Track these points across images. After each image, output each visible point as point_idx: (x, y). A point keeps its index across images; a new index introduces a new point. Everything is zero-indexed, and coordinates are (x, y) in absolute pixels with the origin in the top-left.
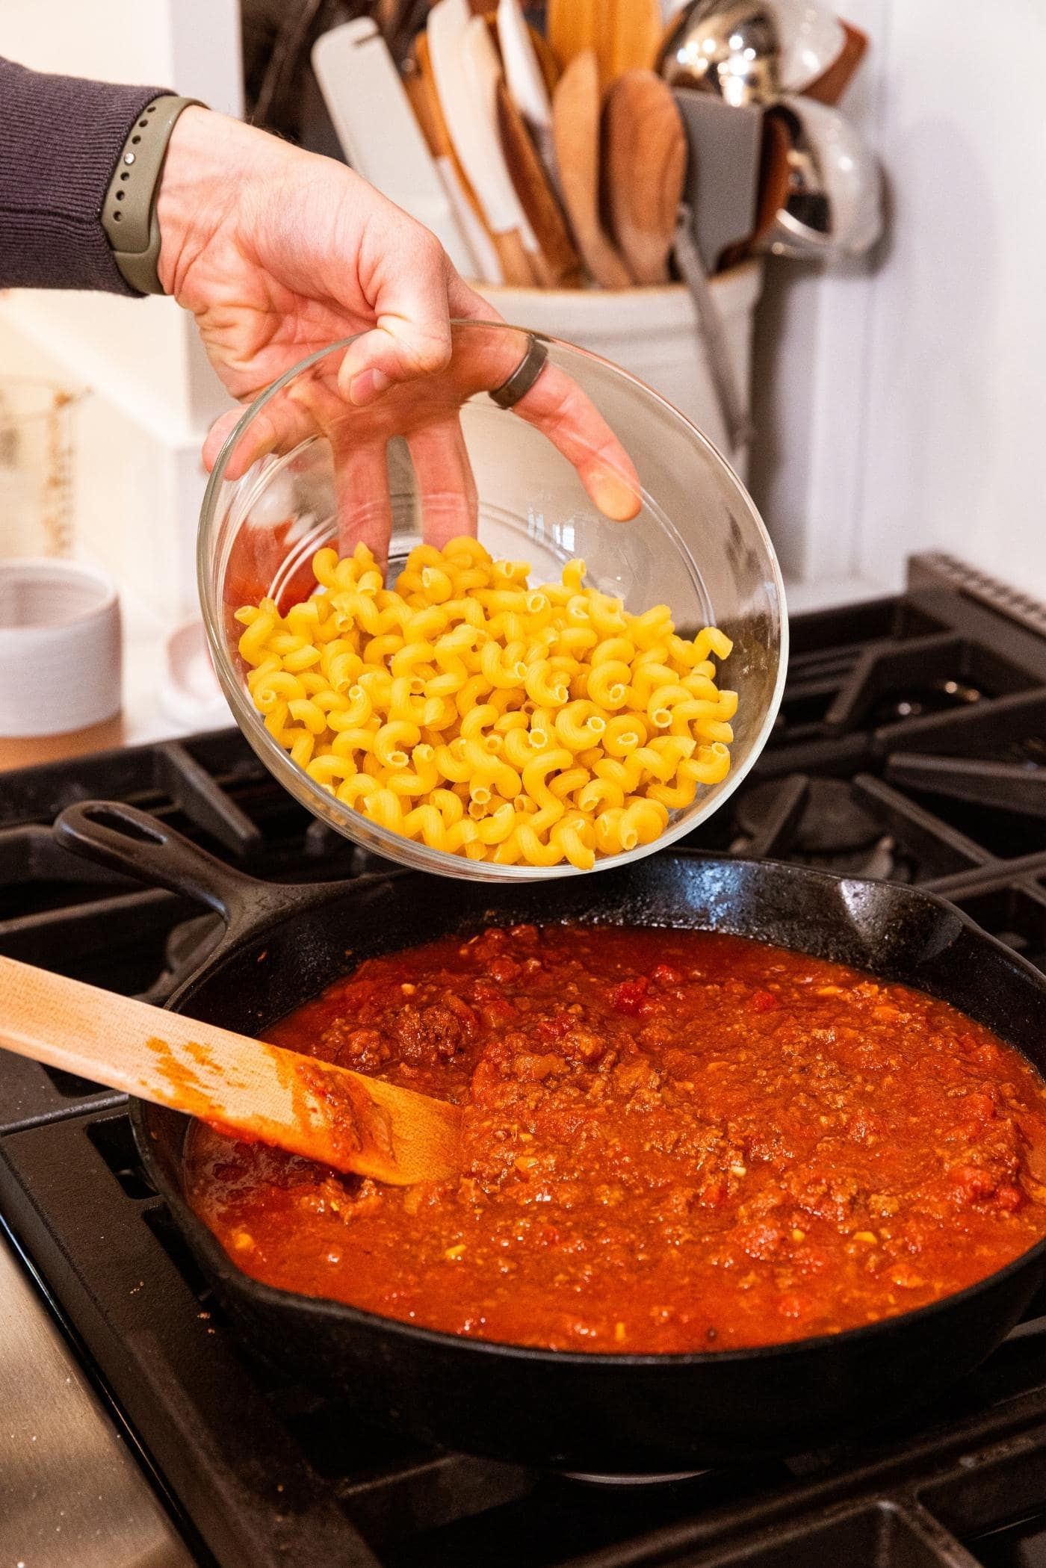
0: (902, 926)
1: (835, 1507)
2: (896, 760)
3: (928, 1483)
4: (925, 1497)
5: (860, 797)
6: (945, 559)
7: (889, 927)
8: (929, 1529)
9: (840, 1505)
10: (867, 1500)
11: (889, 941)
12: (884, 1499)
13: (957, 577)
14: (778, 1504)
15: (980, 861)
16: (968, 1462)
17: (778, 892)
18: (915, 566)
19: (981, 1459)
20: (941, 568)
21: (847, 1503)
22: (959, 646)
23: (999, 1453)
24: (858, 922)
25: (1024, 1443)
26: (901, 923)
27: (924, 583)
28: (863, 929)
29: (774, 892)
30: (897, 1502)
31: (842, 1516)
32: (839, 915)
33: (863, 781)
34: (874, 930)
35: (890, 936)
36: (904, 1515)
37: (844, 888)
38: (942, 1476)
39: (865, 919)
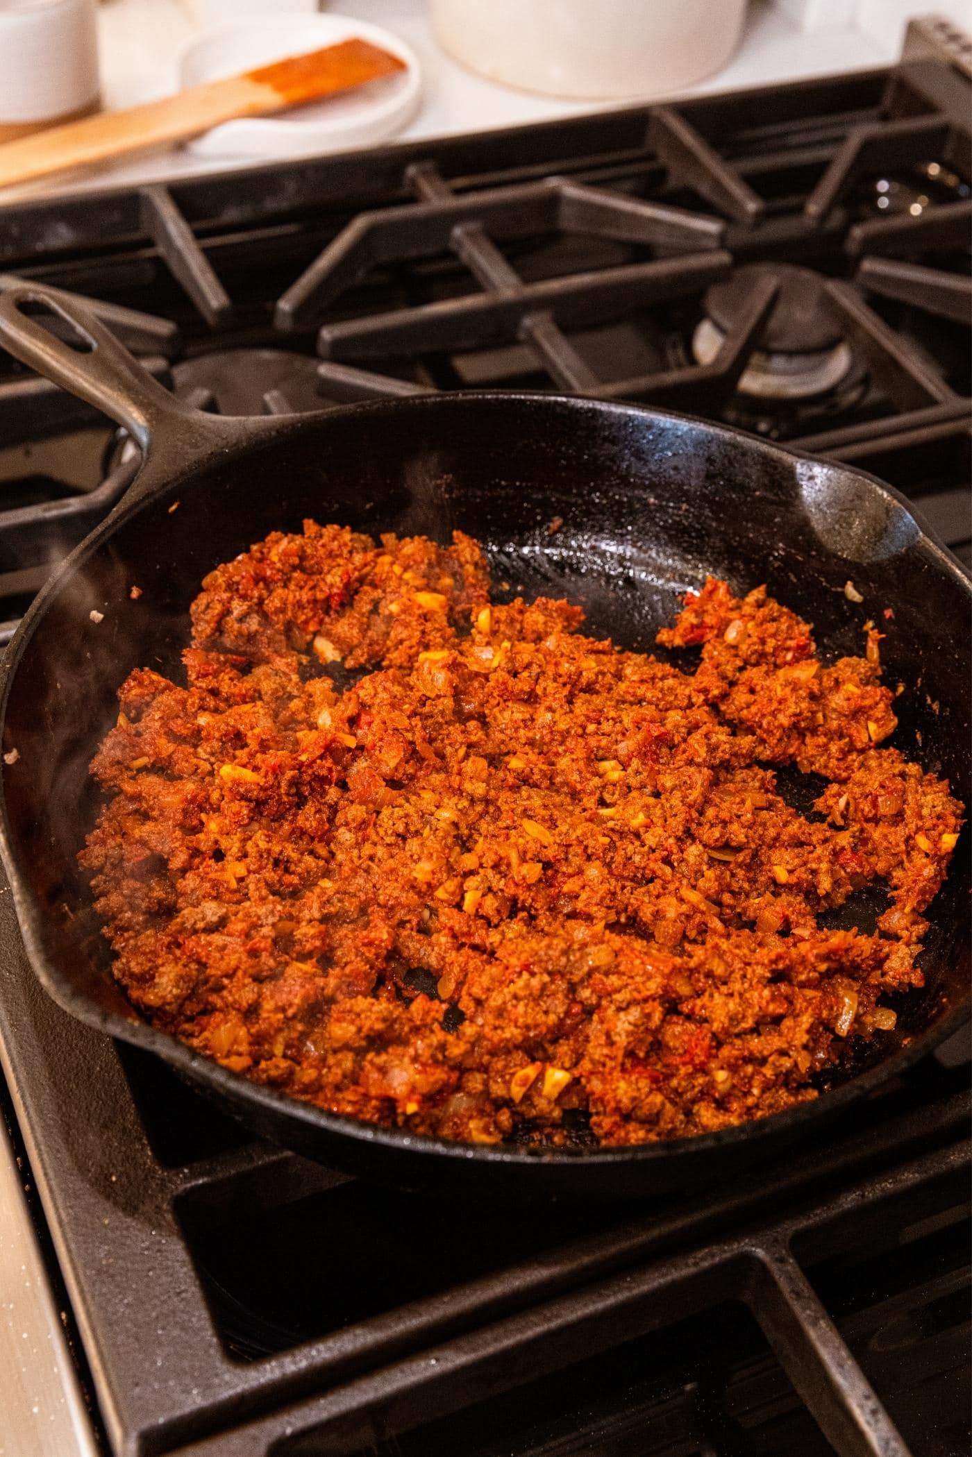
1: (700, 1255)
2: (868, 265)
3: (803, 1223)
4: (799, 1245)
5: (828, 303)
6: (943, 26)
7: (841, 516)
8: (798, 1295)
9: (705, 1251)
12: (755, 1244)
13: (952, 48)
14: (642, 1238)
15: (939, 396)
16: (849, 1201)
17: (731, 463)
18: (914, 31)
19: (863, 1196)
20: (939, 36)
22: (945, 131)
23: (883, 1190)
24: (809, 507)
25: (910, 1177)
27: (920, 53)
28: (814, 514)
29: (726, 462)
30: (767, 1250)
31: (706, 1264)
33: (834, 287)
34: (825, 519)
36: (774, 1268)
37: (800, 468)
38: (819, 1216)
39: (818, 505)
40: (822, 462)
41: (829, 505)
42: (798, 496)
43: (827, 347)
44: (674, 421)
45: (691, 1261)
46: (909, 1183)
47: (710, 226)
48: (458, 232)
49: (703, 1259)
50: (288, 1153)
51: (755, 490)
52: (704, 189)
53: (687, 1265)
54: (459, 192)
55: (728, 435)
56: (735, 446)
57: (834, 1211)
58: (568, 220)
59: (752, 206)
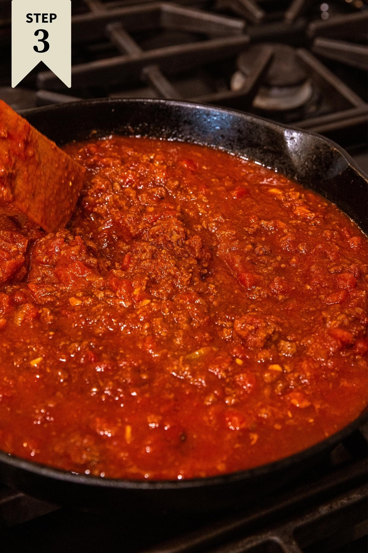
0: (315, 158)
1: (245, 541)
2: (320, 42)
3: (300, 523)
5: (299, 60)
7: (308, 158)
9: (248, 539)
10: (264, 536)
11: (307, 166)
12: (275, 535)
14: (213, 534)
15: (356, 104)
16: (324, 510)
17: (250, 132)
19: (331, 507)
21: (253, 538)
23: (342, 503)
24: (291, 153)
25: (356, 496)
26: (315, 156)
28: (294, 157)
29: (248, 132)
30: (281, 538)
31: (249, 546)
32: (282, 148)
33: (302, 53)
34: (300, 159)
35: (308, 163)
36: (284, 547)
37: (286, 134)
38: (309, 519)
39: (296, 152)
40: (297, 131)
41: (301, 152)
42: (286, 147)
43: (299, 84)
44: (221, 111)
45: (240, 545)
46: (355, 500)
47: (238, 24)
48: (110, 27)
49: (247, 544)
50: (21, 495)
51: (263, 146)
52: (234, 7)
53: (238, 548)
54: (110, 9)
55: (248, 118)
56: (252, 123)
57: (317, 516)
58: (166, 22)
59: (259, 14)
